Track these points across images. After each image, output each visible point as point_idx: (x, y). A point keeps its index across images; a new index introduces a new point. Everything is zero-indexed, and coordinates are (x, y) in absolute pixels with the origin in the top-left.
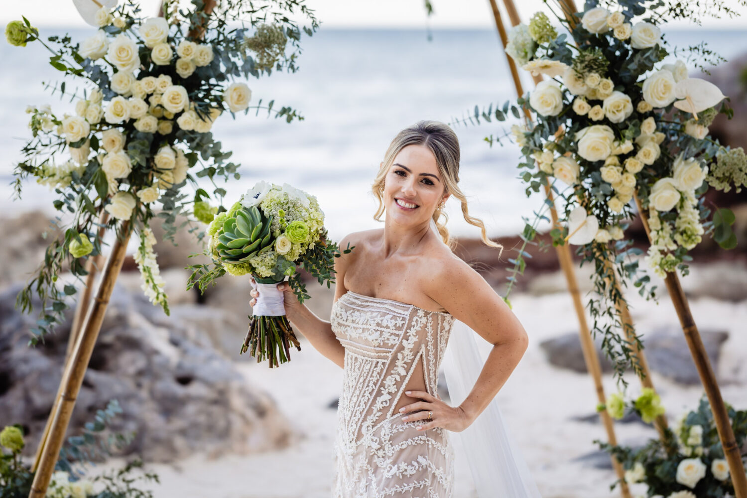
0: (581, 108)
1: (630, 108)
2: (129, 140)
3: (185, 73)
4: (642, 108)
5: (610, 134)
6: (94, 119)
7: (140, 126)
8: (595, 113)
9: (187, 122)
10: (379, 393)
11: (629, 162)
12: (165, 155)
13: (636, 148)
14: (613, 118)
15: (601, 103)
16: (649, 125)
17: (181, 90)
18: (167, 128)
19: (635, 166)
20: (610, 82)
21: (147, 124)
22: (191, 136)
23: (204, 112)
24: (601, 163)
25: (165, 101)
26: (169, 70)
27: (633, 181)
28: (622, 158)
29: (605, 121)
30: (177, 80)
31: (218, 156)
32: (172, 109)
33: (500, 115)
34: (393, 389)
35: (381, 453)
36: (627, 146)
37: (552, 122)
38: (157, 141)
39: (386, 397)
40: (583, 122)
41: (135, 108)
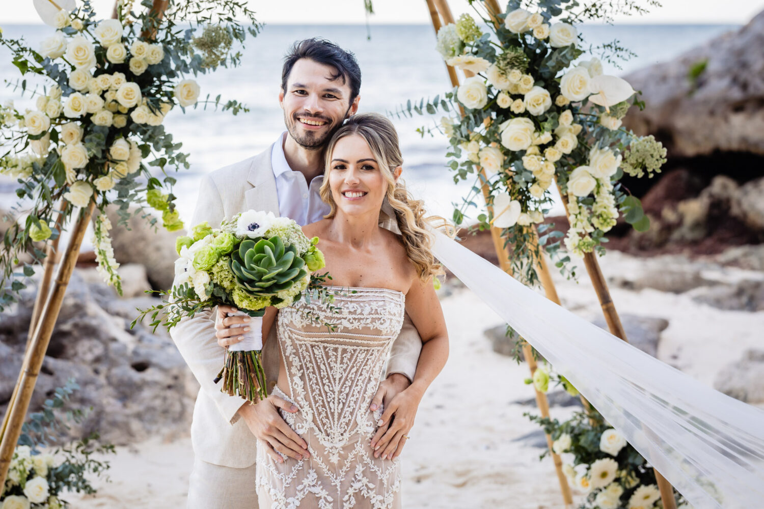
0: (504, 102)
1: (548, 102)
2: (86, 133)
3: (137, 69)
4: (560, 101)
5: (531, 125)
6: (54, 113)
7: (96, 120)
8: (517, 107)
9: (141, 116)
11: (548, 151)
12: (119, 148)
13: (555, 138)
14: (533, 112)
15: (522, 97)
16: (566, 117)
17: (134, 87)
18: (121, 122)
19: (553, 154)
20: (530, 78)
21: (104, 118)
22: (143, 129)
23: (155, 106)
24: (523, 152)
25: (120, 97)
26: (123, 68)
27: (552, 169)
28: (542, 148)
29: (526, 114)
30: (130, 77)
31: (169, 147)
32: (126, 104)
33: (430, 109)
36: (546, 137)
37: (478, 116)
38: (113, 133)
40: (506, 114)
41: (91, 103)
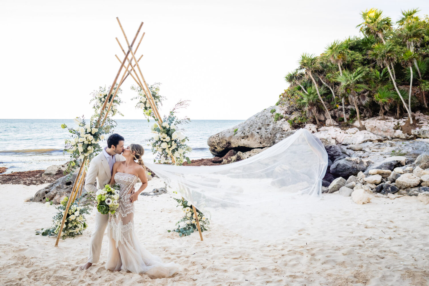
0: (162, 139)
1: (170, 140)
2: (83, 145)
3: (93, 133)
4: (172, 139)
5: (167, 144)
6: (77, 141)
7: (85, 143)
8: (164, 140)
9: (93, 142)
10: (125, 191)
11: (170, 148)
12: (89, 148)
13: (171, 146)
14: (167, 141)
15: (165, 138)
16: (173, 142)
17: (92, 136)
18: (90, 143)
19: (171, 149)
20: (166, 135)
21: (86, 142)
22: (94, 144)
23: (96, 140)
24: (166, 149)
25: (89, 138)
26: (90, 133)
27: (171, 152)
28: (169, 148)
29: (166, 142)
30: (91, 134)
31: (99, 148)
32: (90, 140)
33: (149, 140)
34: (128, 190)
35: (124, 202)
36: (170, 146)
37: (157, 142)
38: (88, 145)
39: (126, 191)
40: (162, 142)
41: (84, 140)
